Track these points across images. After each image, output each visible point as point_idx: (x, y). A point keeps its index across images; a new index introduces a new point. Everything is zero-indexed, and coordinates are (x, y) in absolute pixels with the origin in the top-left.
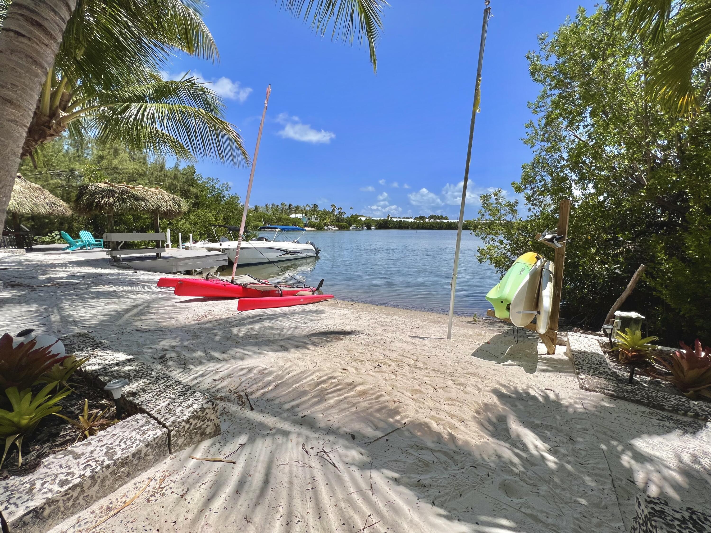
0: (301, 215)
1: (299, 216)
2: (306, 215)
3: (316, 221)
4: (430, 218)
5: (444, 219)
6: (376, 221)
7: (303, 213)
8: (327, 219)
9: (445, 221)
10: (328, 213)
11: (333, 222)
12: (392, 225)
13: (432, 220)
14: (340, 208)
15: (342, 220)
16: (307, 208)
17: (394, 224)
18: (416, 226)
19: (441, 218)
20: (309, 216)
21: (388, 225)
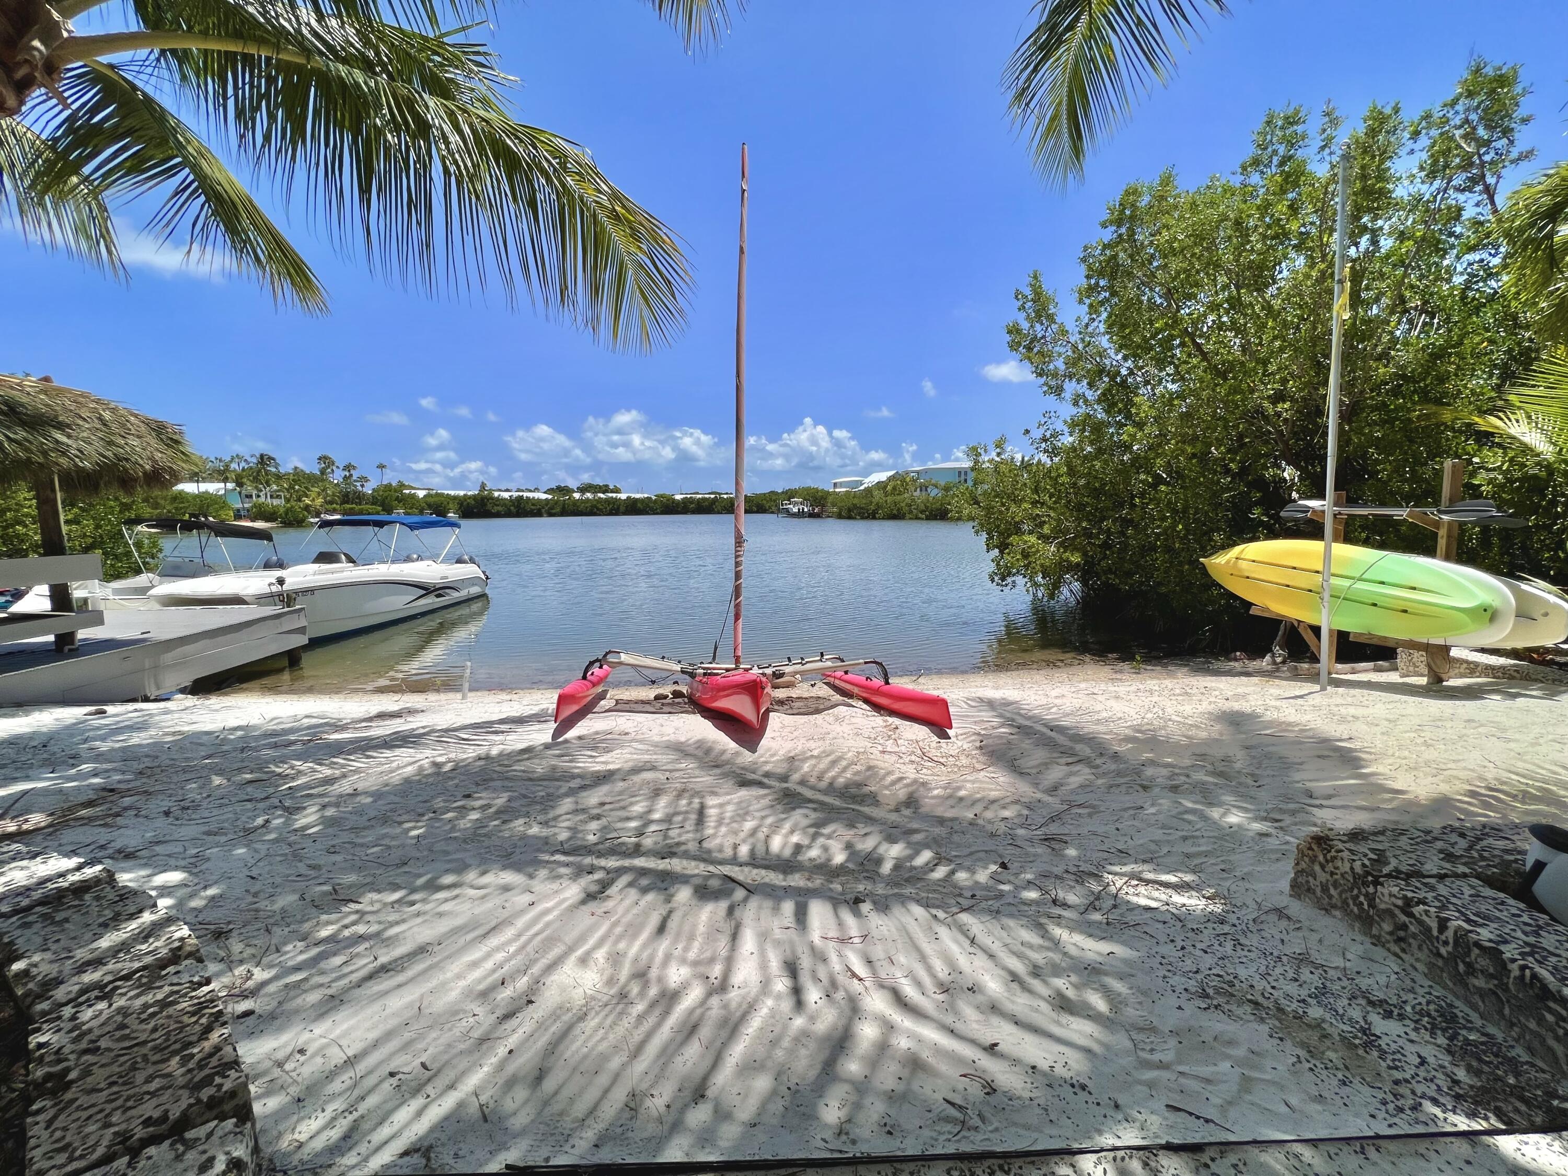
0: (222, 485)
1: (213, 487)
2: (240, 484)
3: (276, 502)
4: (583, 490)
5: (612, 492)
6: (455, 498)
7: (225, 480)
8: (313, 495)
9: (623, 496)
10: (311, 479)
11: (331, 503)
12: (500, 508)
13: (589, 495)
14: (348, 467)
15: (359, 497)
16: (234, 466)
17: (505, 505)
18: (558, 510)
19: (605, 489)
20: (249, 488)
21: (489, 507)
